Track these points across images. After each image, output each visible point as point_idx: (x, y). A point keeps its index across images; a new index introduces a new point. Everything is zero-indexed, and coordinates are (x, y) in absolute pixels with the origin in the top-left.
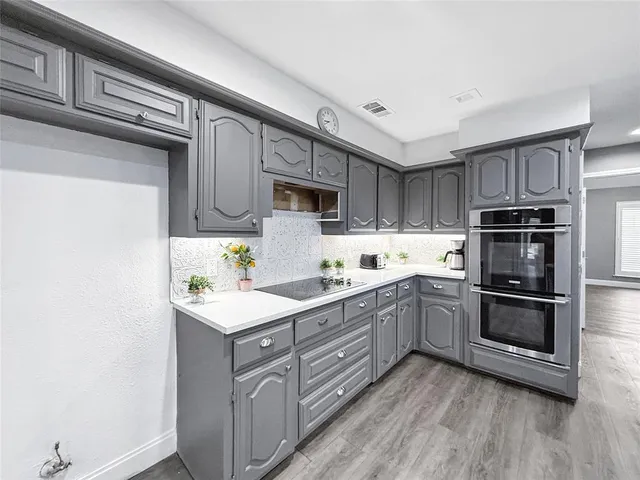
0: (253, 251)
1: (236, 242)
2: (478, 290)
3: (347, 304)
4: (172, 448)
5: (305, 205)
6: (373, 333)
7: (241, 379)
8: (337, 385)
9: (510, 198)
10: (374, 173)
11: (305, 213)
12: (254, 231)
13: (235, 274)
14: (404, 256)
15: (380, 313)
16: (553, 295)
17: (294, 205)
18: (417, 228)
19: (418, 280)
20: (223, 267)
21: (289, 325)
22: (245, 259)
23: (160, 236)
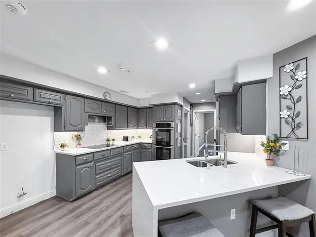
0: (82, 136)
1: (76, 133)
2: (155, 146)
3: (112, 150)
4: (54, 194)
5: (100, 120)
6: (122, 160)
7: (78, 167)
8: (108, 174)
9: (162, 120)
10: (126, 109)
11: (101, 123)
12: (82, 130)
13: (75, 143)
14: (140, 137)
15: (125, 154)
16: (170, 146)
17: (97, 120)
18: (142, 127)
19: (140, 144)
20: (71, 140)
21: (92, 155)
22: (79, 138)
23: (51, 132)
